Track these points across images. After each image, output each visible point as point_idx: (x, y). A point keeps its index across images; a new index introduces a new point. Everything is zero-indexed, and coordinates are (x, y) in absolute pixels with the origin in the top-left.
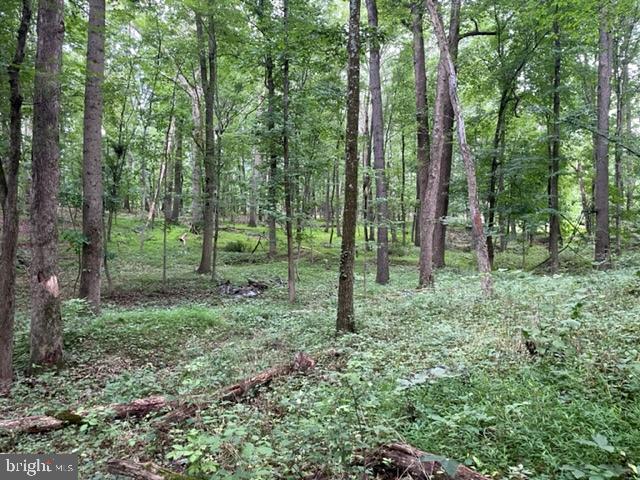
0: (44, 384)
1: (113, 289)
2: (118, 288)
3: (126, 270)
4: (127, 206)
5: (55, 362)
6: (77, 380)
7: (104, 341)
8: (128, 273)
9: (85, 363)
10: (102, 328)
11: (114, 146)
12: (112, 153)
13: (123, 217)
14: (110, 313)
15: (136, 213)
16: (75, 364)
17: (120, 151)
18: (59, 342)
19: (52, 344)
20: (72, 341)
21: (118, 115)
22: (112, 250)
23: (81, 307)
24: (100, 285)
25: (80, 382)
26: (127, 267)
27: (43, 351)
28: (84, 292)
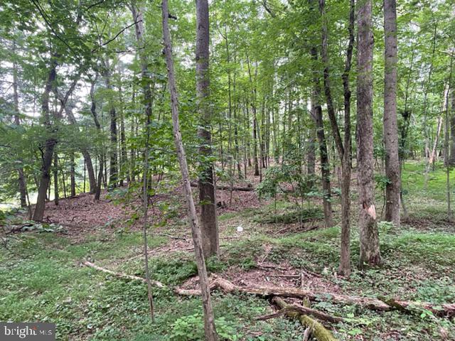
0: (371, 277)
1: (407, 216)
2: (411, 215)
4: (411, 155)
5: (375, 262)
6: (392, 279)
7: (409, 254)
8: (418, 205)
9: (397, 267)
10: (406, 244)
11: (401, 113)
12: (400, 117)
13: (409, 162)
14: (411, 233)
15: (418, 160)
16: (390, 267)
17: (406, 115)
18: (378, 250)
19: (373, 251)
20: (386, 250)
21: (403, 89)
22: (405, 187)
23: (389, 227)
24: (399, 213)
25: (395, 281)
26: (416, 200)
27: (368, 254)
28: (389, 217)
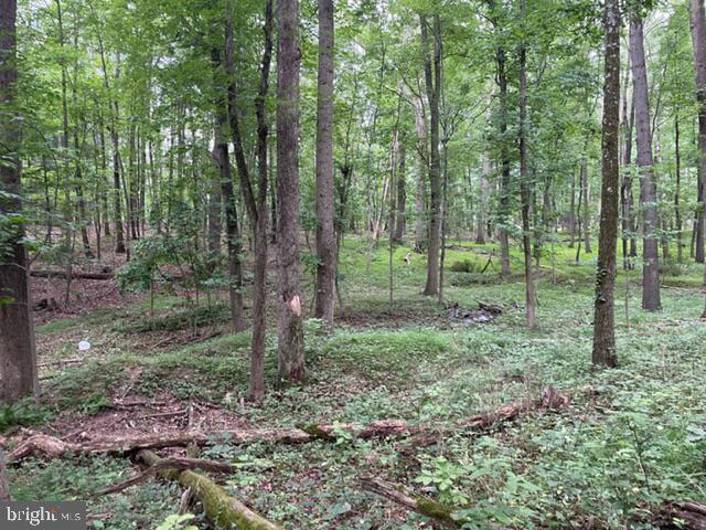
0: (291, 398)
1: (343, 309)
2: (348, 308)
3: (354, 291)
4: (352, 227)
5: (298, 377)
6: (318, 396)
7: (341, 360)
8: (356, 295)
9: (324, 380)
10: (338, 347)
11: (340, 168)
12: (339, 175)
13: (350, 238)
14: (344, 333)
15: (361, 234)
16: (316, 381)
17: (346, 171)
18: (301, 359)
19: (295, 361)
20: (313, 358)
21: (344, 135)
22: (342, 271)
23: (318, 326)
24: (333, 305)
25: (321, 399)
26: (356, 288)
27: (289, 367)
28: (319, 313)
